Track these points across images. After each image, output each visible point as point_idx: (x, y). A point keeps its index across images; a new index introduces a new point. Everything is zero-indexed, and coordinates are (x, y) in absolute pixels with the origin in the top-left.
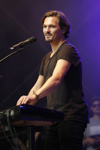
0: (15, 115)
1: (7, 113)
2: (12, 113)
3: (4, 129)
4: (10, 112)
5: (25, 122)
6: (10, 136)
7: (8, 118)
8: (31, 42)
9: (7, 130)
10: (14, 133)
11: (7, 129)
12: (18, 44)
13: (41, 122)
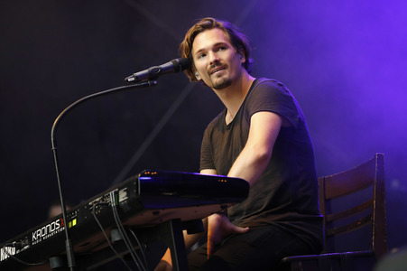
0: (130, 201)
1: (112, 199)
2: (123, 196)
3: (110, 238)
4: (117, 194)
5: (158, 213)
6: (125, 253)
7: (114, 210)
8: (176, 68)
9: (117, 239)
10: (135, 244)
11: (116, 237)
12: (146, 71)
13: (196, 208)
